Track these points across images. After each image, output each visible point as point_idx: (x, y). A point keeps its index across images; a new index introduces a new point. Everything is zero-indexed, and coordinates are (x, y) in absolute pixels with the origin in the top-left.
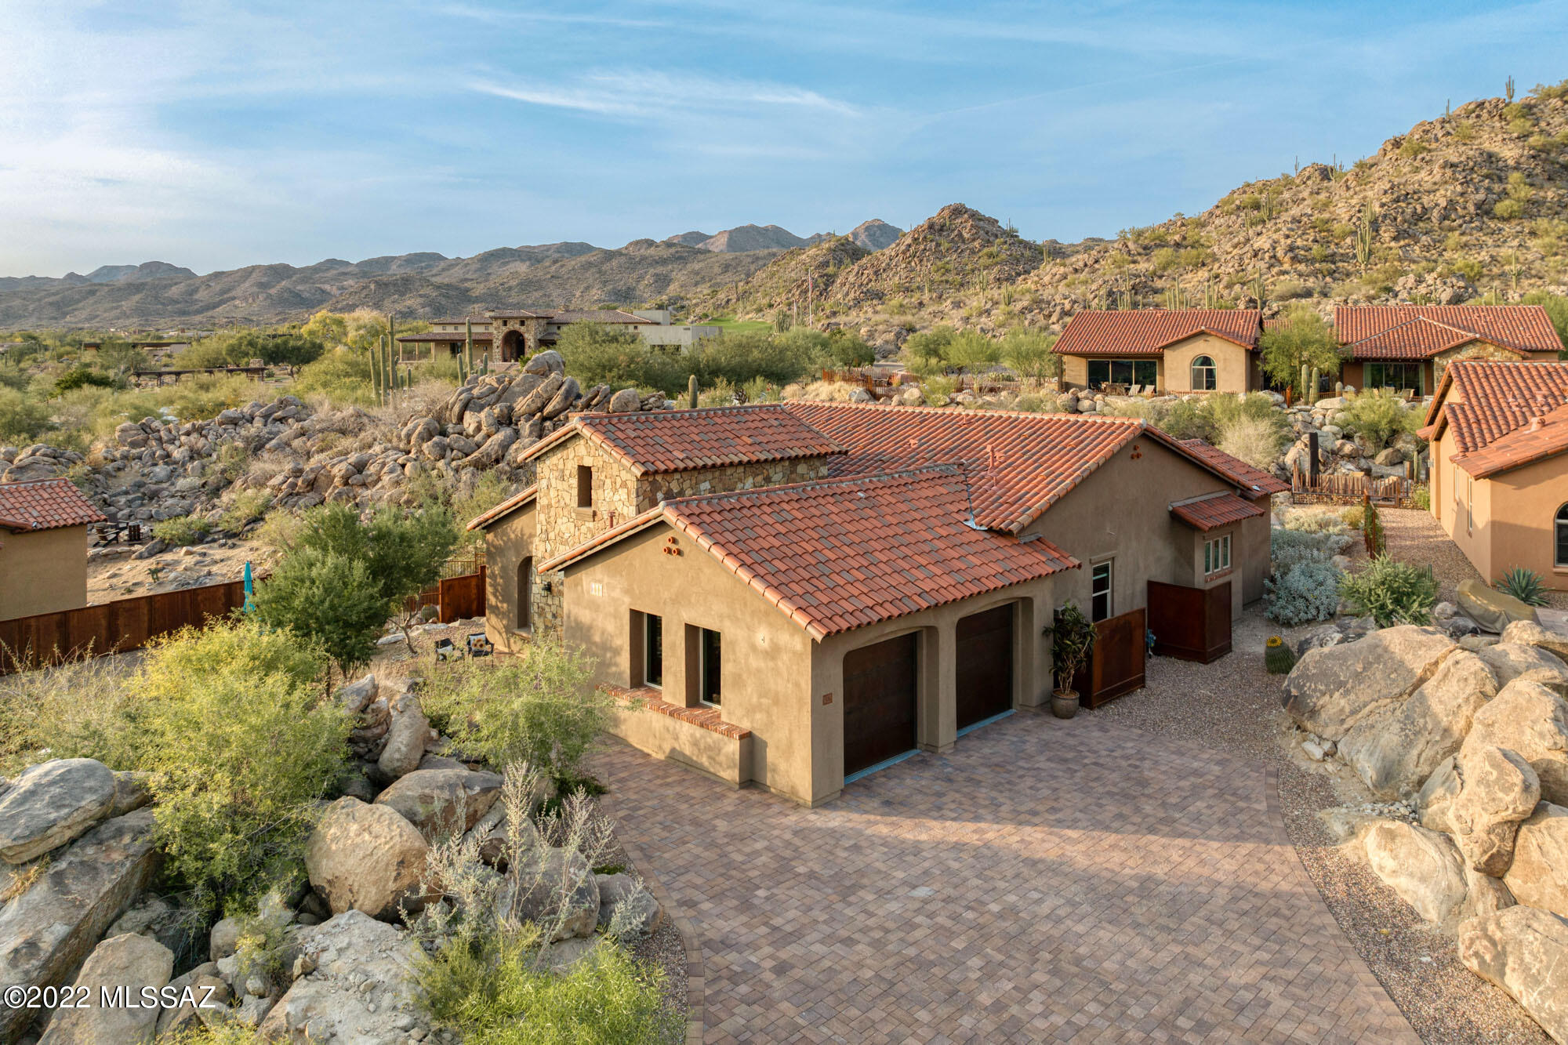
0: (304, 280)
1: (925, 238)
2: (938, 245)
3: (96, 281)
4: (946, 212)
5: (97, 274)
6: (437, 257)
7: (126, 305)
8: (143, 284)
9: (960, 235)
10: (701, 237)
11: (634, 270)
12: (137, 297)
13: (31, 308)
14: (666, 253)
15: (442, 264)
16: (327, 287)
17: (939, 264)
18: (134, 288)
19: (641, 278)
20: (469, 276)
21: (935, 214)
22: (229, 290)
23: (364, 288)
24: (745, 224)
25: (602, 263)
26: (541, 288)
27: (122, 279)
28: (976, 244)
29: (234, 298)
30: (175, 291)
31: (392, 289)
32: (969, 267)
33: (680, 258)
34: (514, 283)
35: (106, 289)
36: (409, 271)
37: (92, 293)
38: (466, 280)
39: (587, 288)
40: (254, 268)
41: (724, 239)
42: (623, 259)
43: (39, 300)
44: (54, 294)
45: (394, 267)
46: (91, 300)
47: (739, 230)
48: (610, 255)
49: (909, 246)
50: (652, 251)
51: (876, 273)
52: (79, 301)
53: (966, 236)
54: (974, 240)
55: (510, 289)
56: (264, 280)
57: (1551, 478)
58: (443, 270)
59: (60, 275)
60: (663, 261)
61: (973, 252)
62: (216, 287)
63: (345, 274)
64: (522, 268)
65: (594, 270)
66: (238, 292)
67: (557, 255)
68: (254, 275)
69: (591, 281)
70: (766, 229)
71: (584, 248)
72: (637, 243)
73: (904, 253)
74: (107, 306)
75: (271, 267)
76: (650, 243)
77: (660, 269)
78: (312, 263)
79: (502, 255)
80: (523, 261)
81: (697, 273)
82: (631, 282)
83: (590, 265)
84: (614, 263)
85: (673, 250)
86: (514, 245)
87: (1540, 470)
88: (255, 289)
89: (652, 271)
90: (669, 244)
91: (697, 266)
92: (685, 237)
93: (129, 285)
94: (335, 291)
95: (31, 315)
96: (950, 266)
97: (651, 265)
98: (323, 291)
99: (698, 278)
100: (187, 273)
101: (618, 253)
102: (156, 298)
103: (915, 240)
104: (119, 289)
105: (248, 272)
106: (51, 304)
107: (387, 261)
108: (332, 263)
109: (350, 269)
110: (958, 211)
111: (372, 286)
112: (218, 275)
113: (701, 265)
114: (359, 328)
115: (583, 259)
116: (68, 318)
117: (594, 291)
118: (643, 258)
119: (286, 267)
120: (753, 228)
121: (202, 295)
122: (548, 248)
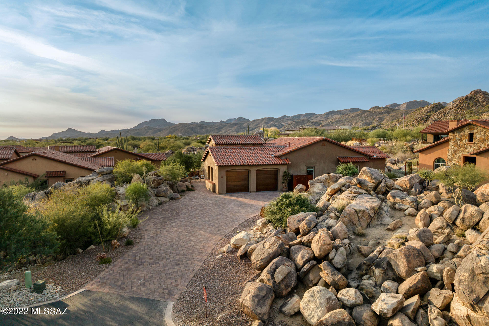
0: (276, 122)
1: (464, 102)
2: (469, 104)
3: (227, 123)
4: (473, 92)
5: (227, 121)
6: (314, 114)
7: (233, 129)
8: (237, 123)
9: (478, 100)
10: (397, 105)
11: (372, 116)
12: (236, 127)
13: (212, 129)
14: (383, 111)
15: (315, 116)
16: (283, 123)
17: (468, 110)
18: (235, 124)
19: (374, 118)
20: (322, 120)
21: (469, 94)
22: (258, 125)
23: (292, 123)
24: (413, 100)
25: (362, 114)
26: (342, 122)
27: (233, 122)
28: (484, 103)
29: (259, 127)
30: (245, 125)
31: (299, 123)
32: (480, 111)
33: (387, 112)
34: (334, 121)
35: (229, 125)
36: (305, 118)
37: (226, 126)
38: (321, 120)
39: (357, 122)
40: (264, 118)
41: (405, 106)
42: (368, 113)
43: (214, 128)
44: (217, 126)
45: (302, 117)
46: (225, 127)
47: (410, 102)
48: (364, 112)
49: (457, 105)
50: (378, 110)
51: (444, 115)
52: (223, 128)
53: (480, 100)
54: (483, 102)
55: (333, 123)
56: (267, 122)
57: (433, 152)
58: (315, 118)
59: (219, 121)
60: (382, 113)
61: (482, 106)
62: (255, 124)
63: (288, 120)
64: (337, 116)
65: (359, 116)
66: (260, 125)
67: (348, 112)
68: (264, 120)
69: (358, 120)
70: (420, 102)
71: (358, 110)
72: (374, 108)
73: (455, 107)
74: (229, 129)
75: (268, 118)
76: (378, 108)
77: (380, 116)
78: (279, 117)
79: (332, 113)
80: (338, 114)
81: (393, 117)
82: (371, 120)
83: (358, 115)
84: (366, 114)
85: (385, 110)
86: (336, 110)
87: (431, 150)
88: (264, 124)
89: (378, 116)
90: (384, 108)
91: (393, 114)
92: (392, 105)
93: (234, 123)
94: (285, 124)
95: (212, 132)
96: (473, 112)
97: (378, 114)
98: (282, 125)
99: (393, 118)
100: (248, 120)
101: (368, 111)
102: (240, 127)
103: (460, 103)
104: (232, 125)
105: (263, 120)
106: (216, 129)
107: (300, 116)
108: (285, 117)
109: (290, 118)
110: (478, 92)
111: (294, 123)
112: (255, 121)
113: (395, 114)
114: (271, 132)
115: (356, 113)
116: (220, 132)
117: (359, 123)
118: (375, 112)
119: (273, 118)
120: (416, 101)
121: (251, 126)
122: (346, 110)
